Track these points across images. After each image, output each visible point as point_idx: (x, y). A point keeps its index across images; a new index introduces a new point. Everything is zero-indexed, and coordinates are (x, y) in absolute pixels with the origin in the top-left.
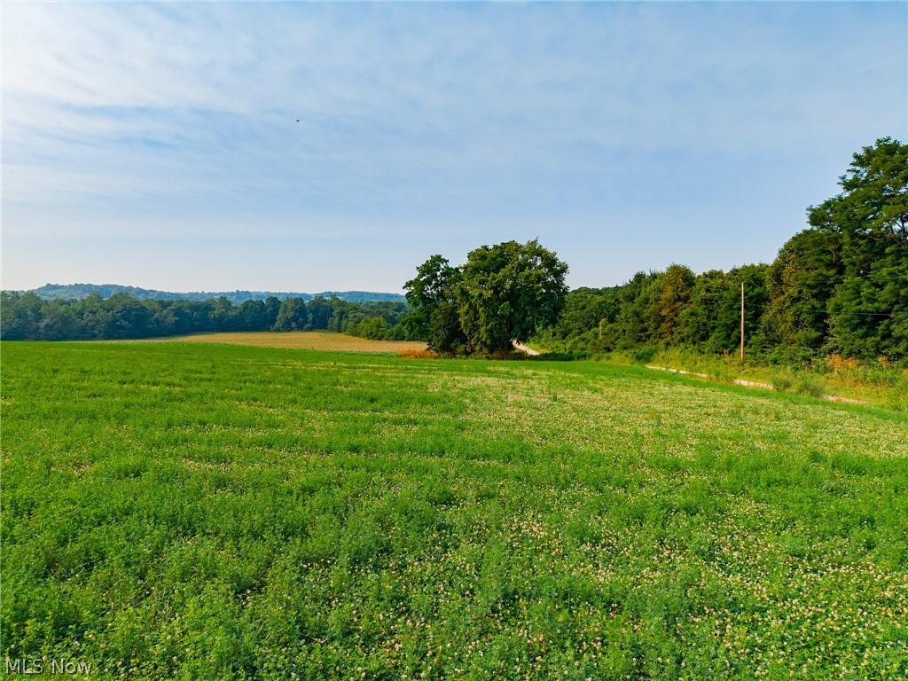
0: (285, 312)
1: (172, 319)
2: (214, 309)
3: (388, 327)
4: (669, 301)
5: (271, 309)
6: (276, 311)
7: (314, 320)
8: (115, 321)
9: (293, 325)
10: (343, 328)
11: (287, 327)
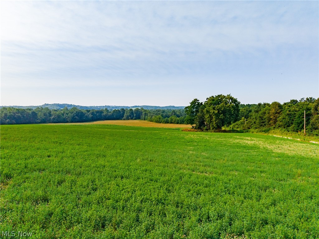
0: (127, 113)
1: (91, 116)
2: (103, 113)
3: (163, 119)
4: (273, 113)
5: (122, 112)
6: (124, 113)
7: (136, 116)
8: (74, 117)
9: (130, 118)
10: (146, 119)
11: (128, 119)
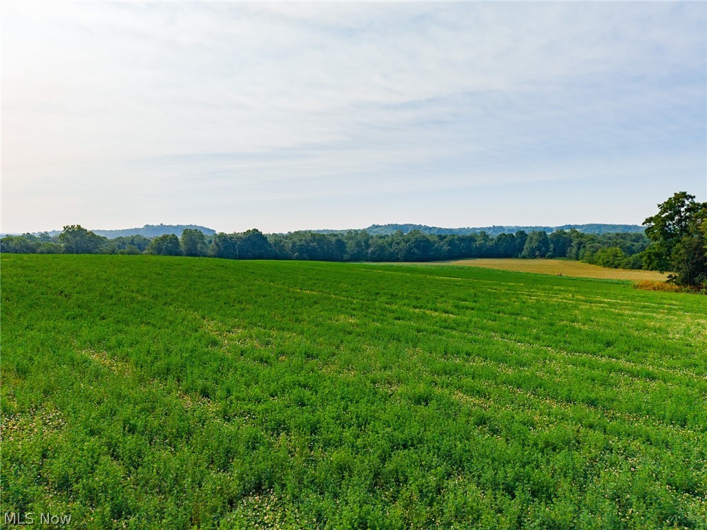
0: (531, 243)
1: (446, 248)
2: (476, 241)
3: (625, 257)
5: (519, 240)
6: (523, 242)
7: (554, 249)
9: (537, 253)
10: (580, 256)
11: (532, 256)
